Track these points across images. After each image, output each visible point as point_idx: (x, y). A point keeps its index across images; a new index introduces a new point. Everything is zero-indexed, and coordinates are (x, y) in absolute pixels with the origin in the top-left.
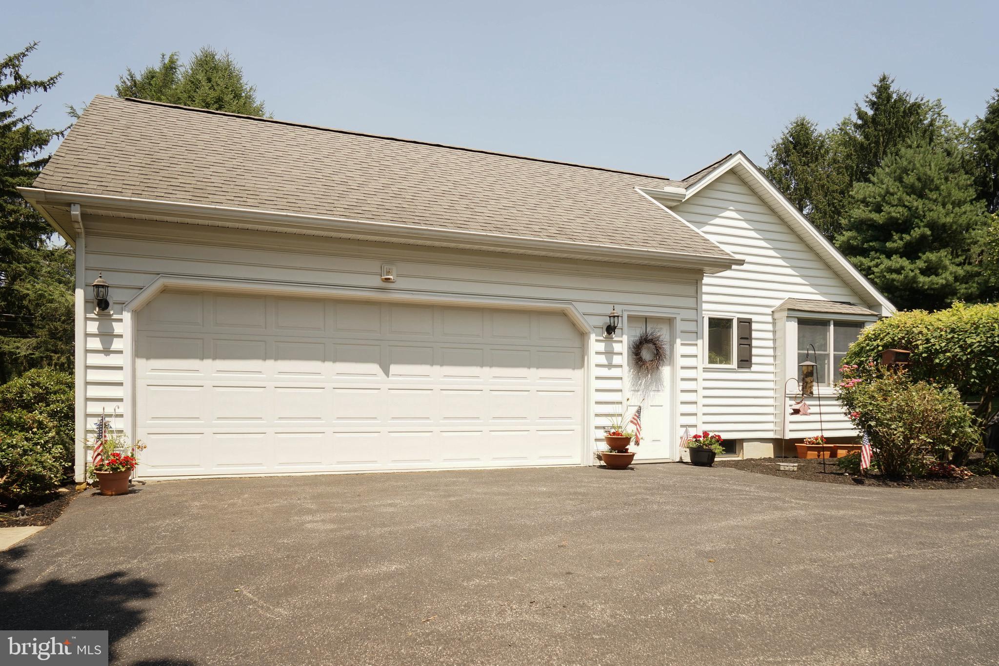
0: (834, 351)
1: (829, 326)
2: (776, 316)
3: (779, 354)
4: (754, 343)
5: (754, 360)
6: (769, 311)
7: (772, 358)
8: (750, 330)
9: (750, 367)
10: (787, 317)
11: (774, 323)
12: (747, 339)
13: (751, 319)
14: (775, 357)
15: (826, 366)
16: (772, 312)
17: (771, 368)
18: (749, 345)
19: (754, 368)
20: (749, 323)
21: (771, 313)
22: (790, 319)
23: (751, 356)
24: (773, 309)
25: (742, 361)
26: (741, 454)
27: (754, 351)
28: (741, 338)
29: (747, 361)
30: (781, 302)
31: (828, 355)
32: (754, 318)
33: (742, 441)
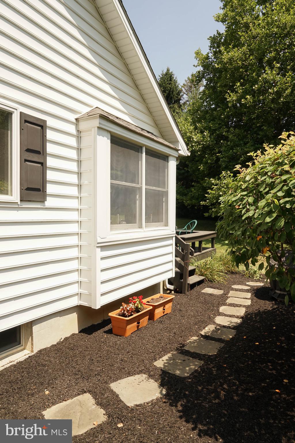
0: (146, 185)
1: (142, 153)
2: (83, 125)
3: (86, 182)
4: (50, 162)
5: (50, 189)
6: (73, 117)
7: (76, 189)
8: (44, 140)
9: (43, 200)
10: (98, 127)
11: (79, 136)
12: (38, 152)
13: (45, 122)
14: (80, 186)
15: (137, 202)
16: (77, 119)
17: (74, 203)
18: (42, 164)
19: (50, 202)
20: (42, 127)
21: (74, 121)
22: (102, 132)
23: (44, 181)
24: (77, 116)
25: (28, 189)
26: (29, 344)
27: (50, 175)
28: (28, 150)
29: (38, 190)
30: (88, 109)
31: (140, 189)
32: (50, 122)
33: (30, 325)
